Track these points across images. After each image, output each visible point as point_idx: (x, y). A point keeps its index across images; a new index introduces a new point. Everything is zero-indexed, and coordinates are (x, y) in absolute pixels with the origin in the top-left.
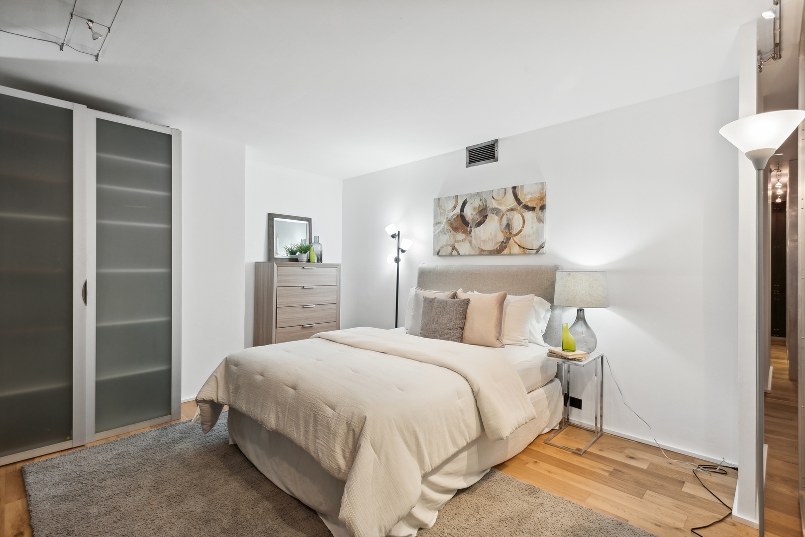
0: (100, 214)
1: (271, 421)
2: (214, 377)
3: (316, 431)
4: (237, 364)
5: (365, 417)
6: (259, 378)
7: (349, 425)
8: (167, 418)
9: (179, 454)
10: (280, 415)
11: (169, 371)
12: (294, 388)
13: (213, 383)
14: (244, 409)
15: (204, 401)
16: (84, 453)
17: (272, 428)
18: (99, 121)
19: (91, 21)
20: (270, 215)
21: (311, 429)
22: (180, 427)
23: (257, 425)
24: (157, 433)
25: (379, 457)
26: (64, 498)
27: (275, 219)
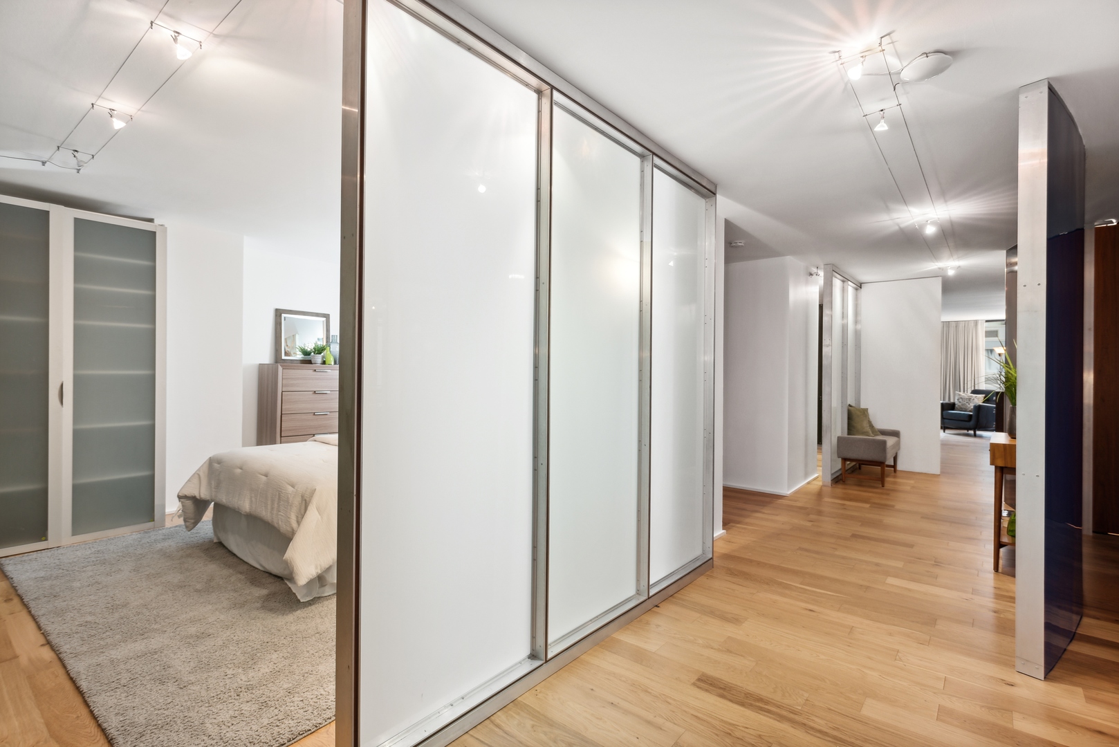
0: (77, 315)
1: (246, 505)
2: (196, 476)
3: (279, 506)
4: (219, 462)
5: (315, 489)
6: (239, 471)
7: (302, 497)
8: (150, 524)
9: (161, 549)
10: (253, 499)
11: (152, 477)
12: (266, 475)
13: (196, 481)
14: (224, 501)
15: (186, 497)
16: (60, 551)
17: (246, 512)
18: (77, 221)
19: (76, 151)
20: (277, 310)
21: (276, 505)
22: (164, 531)
23: (236, 512)
24: (139, 536)
25: (322, 518)
26: (44, 579)
27: (283, 315)
